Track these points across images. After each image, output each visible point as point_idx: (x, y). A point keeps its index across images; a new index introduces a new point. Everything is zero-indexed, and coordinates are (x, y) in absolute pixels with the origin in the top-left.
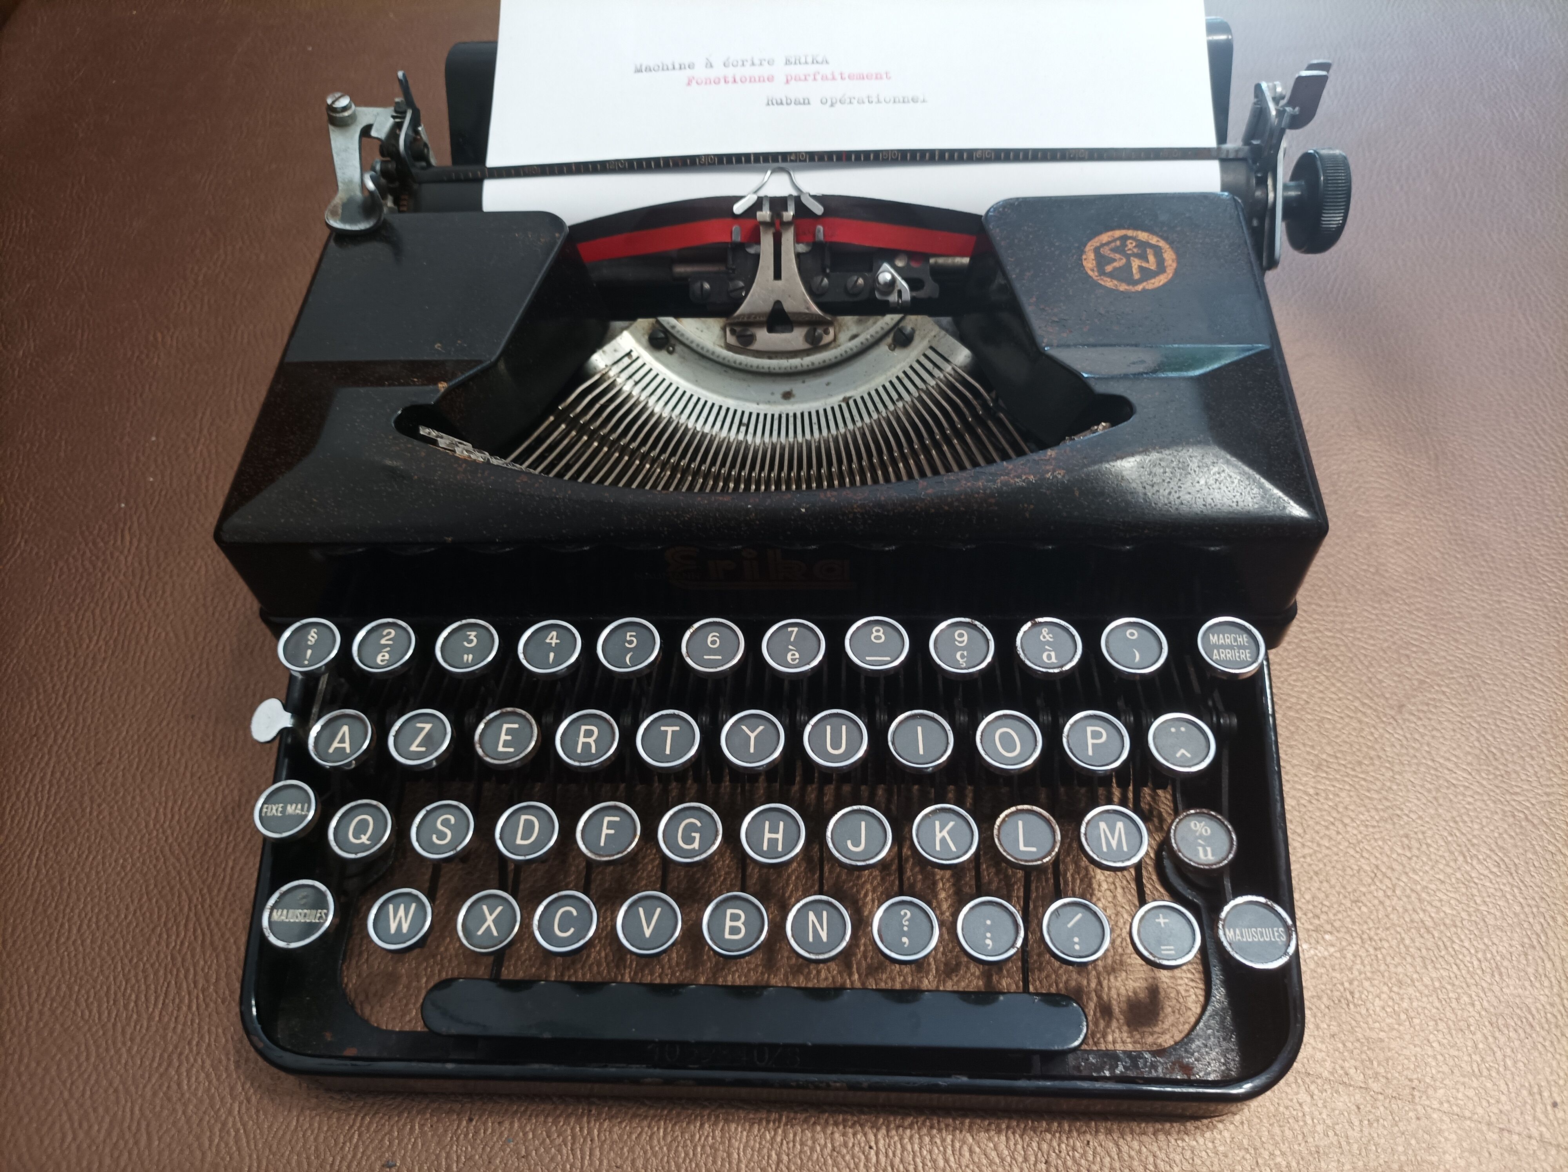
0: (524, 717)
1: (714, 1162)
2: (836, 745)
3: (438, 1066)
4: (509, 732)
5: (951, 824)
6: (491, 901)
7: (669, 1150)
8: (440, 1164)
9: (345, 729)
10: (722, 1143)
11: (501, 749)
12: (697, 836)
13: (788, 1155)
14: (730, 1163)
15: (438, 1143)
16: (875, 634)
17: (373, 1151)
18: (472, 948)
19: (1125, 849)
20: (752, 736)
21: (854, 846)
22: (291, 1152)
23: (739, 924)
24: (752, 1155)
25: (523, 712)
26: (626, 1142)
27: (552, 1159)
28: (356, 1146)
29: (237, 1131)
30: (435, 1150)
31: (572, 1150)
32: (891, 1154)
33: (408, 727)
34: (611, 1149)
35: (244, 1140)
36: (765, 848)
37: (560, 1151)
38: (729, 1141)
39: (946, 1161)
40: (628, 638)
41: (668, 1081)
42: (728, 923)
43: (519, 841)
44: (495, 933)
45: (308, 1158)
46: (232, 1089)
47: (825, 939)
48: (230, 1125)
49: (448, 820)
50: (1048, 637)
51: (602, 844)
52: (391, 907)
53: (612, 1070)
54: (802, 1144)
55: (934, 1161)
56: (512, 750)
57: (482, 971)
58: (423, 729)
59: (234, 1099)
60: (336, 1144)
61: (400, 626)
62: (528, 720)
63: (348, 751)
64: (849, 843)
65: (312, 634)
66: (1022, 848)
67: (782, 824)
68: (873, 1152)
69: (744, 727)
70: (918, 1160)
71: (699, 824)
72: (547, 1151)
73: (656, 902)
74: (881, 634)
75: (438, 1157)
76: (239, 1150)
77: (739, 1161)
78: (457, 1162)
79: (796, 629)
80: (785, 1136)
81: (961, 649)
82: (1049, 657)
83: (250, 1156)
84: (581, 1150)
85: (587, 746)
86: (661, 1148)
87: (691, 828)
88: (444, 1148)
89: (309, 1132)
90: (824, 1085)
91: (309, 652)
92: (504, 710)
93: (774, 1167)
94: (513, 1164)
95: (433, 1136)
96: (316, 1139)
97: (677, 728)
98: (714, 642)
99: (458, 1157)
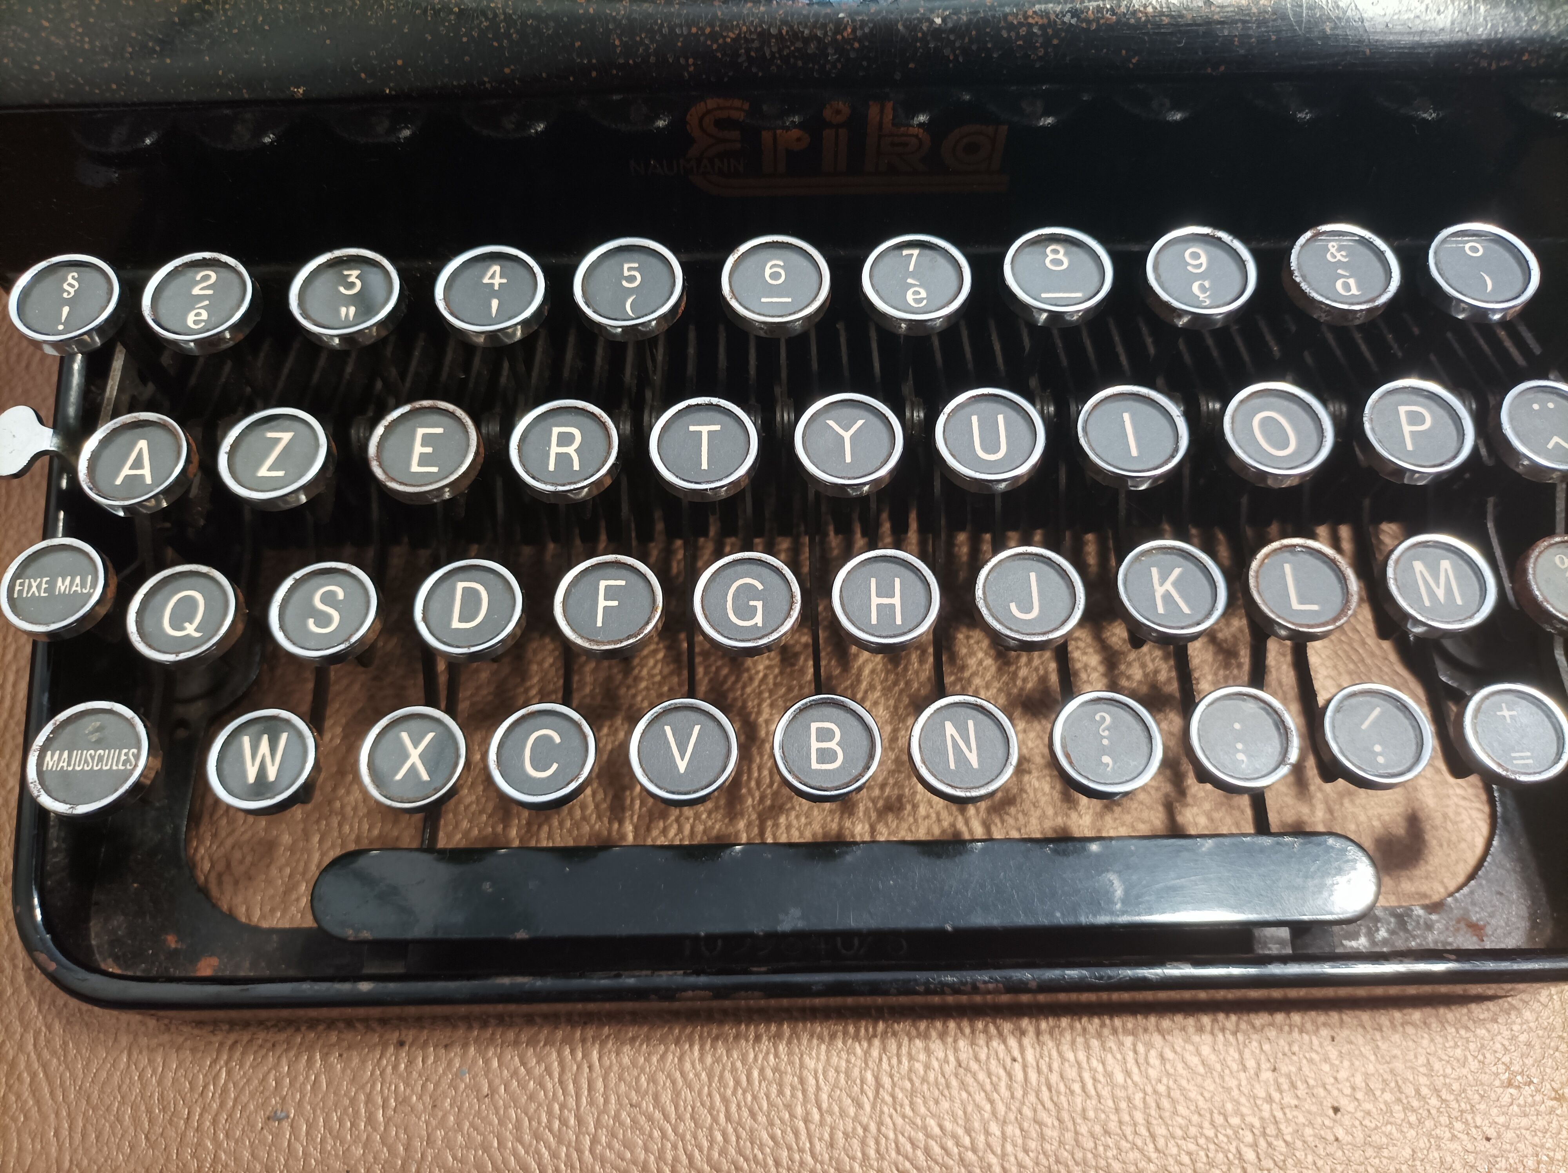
0: (452, 415)
1: (781, 1093)
2: (991, 446)
3: (344, 988)
4: (427, 440)
5: (1177, 572)
6: (414, 724)
7: (710, 1077)
8: (356, 1113)
9: (143, 444)
10: (791, 1063)
11: (415, 468)
12: (759, 604)
13: (891, 1076)
14: (804, 1092)
15: (353, 1080)
16: (1051, 256)
17: (252, 1096)
18: (388, 802)
19: (1459, 602)
20: (847, 436)
21: (1021, 610)
22: (123, 1102)
23: (833, 745)
24: (837, 1080)
25: (451, 407)
26: (642, 1070)
27: (531, 1097)
28: (225, 1090)
29: (34, 1076)
30: (348, 1091)
31: (561, 1082)
32: (1045, 1068)
33: (251, 438)
34: (621, 1078)
35: (46, 1090)
36: (874, 621)
37: (542, 1085)
38: (801, 1059)
39: (1128, 1073)
40: (626, 273)
41: (720, 993)
42: (815, 745)
43: (456, 624)
44: (425, 777)
45: (149, 1111)
46: (22, 1011)
47: (975, 765)
48: (22, 1066)
49: (333, 594)
50: (1339, 257)
51: (599, 624)
52: (246, 740)
53: (630, 981)
54: (911, 1058)
55: (1109, 1075)
56: (435, 469)
57: (408, 836)
58: (277, 440)
59: (26, 1027)
60: (192, 1089)
61: (226, 265)
62: (459, 420)
63: (149, 480)
64: (1013, 607)
65: (70, 280)
66: (1296, 606)
67: (897, 581)
68: (1018, 1067)
69: (831, 423)
70: (1087, 1076)
71: (760, 587)
72: (522, 1085)
73: (693, 716)
74: (1061, 256)
75: (353, 1101)
76: (38, 1102)
77: (818, 1088)
78: (384, 1107)
79: (916, 252)
80: (884, 1049)
81: (1198, 277)
82: (1347, 287)
83: (57, 1114)
84: (576, 1082)
85: (565, 459)
86: (698, 1075)
87: (747, 592)
88: (363, 1087)
89: (149, 1072)
90: (969, 987)
91: (66, 310)
92: (417, 404)
93: (871, 1095)
94: (471, 1106)
95: (343, 1070)
96: (160, 1083)
97: (717, 428)
98: (775, 276)
99: (385, 1101)
